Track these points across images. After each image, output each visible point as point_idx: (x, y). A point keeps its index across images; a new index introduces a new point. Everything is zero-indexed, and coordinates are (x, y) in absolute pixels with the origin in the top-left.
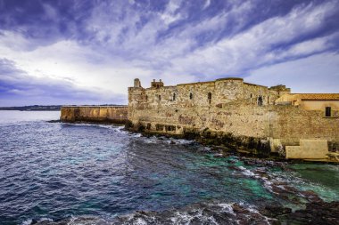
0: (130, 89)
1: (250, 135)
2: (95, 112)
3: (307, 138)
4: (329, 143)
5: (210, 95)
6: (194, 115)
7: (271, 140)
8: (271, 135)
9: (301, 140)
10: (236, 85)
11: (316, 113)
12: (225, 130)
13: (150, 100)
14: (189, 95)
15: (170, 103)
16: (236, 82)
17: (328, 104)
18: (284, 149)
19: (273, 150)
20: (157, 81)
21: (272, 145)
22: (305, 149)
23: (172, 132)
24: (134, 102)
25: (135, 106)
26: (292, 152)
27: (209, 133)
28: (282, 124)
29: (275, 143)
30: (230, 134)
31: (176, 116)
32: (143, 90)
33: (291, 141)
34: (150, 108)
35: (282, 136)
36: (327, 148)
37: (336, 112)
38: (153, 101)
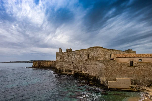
0: (57, 53)
1: (94, 76)
2: (46, 63)
3: (120, 77)
4: (132, 80)
5: (88, 55)
6: (79, 65)
7: (101, 78)
8: (101, 75)
9: (117, 78)
10: (98, 50)
11: (124, 64)
12: (87, 73)
13: (65, 57)
14: (80, 55)
15: (72, 59)
16: (98, 49)
17: (131, 59)
18: (107, 83)
19: (102, 83)
20: (69, 49)
21: (101, 81)
22: (118, 83)
23: (70, 73)
24: (58, 59)
25: (59, 61)
26: (111, 84)
27: (81, 74)
28: (106, 70)
29: (103, 79)
30: (89, 75)
31: (72, 65)
32: (63, 53)
33: (111, 78)
34: (65, 61)
35: (107, 76)
36: (130, 83)
37: (135, 63)
38: (66, 58)
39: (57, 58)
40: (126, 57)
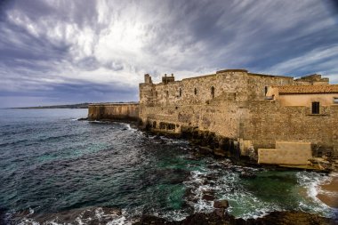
0: (141, 85)
1: (226, 135)
2: (117, 110)
3: (286, 140)
4: (313, 147)
5: (213, 89)
6: (191, 113)
7: (241, 141)
8: (241, 136)
9: (277, 142)
11: (297, 109)
12: (210, 129)
13: (160, 96)
14: (193, 90)
15: (177, 99)
16: (236, 74)
17: (315, 98)
18: (256, 152)
19: (243, 152)
20: (169, 75)
21: (242, 148)
22: (281, 153)
23: (171, 131)
24: (144, 99)
25: (145, 103)
26: (265, 156)
27: (197, 132)
28: (254, 124)
29: (246, 145)
30: (213, 134)
31: (176, 113)
32: (153, 86)
33: (265, 142)
34: (159, 105)
35: (255, 136)
36: (310, 153)
37: (325, 108)
38: (162, 98)
39: (141, 97)
40: (302, 94)
